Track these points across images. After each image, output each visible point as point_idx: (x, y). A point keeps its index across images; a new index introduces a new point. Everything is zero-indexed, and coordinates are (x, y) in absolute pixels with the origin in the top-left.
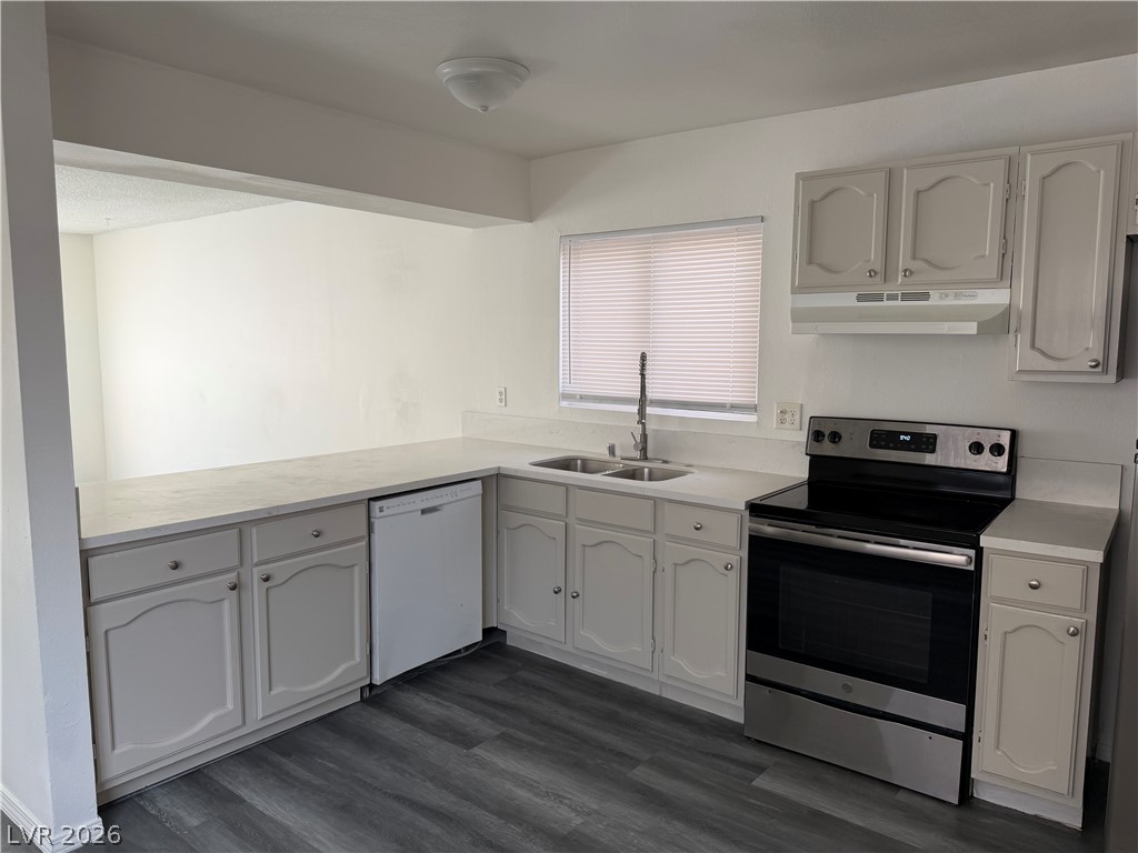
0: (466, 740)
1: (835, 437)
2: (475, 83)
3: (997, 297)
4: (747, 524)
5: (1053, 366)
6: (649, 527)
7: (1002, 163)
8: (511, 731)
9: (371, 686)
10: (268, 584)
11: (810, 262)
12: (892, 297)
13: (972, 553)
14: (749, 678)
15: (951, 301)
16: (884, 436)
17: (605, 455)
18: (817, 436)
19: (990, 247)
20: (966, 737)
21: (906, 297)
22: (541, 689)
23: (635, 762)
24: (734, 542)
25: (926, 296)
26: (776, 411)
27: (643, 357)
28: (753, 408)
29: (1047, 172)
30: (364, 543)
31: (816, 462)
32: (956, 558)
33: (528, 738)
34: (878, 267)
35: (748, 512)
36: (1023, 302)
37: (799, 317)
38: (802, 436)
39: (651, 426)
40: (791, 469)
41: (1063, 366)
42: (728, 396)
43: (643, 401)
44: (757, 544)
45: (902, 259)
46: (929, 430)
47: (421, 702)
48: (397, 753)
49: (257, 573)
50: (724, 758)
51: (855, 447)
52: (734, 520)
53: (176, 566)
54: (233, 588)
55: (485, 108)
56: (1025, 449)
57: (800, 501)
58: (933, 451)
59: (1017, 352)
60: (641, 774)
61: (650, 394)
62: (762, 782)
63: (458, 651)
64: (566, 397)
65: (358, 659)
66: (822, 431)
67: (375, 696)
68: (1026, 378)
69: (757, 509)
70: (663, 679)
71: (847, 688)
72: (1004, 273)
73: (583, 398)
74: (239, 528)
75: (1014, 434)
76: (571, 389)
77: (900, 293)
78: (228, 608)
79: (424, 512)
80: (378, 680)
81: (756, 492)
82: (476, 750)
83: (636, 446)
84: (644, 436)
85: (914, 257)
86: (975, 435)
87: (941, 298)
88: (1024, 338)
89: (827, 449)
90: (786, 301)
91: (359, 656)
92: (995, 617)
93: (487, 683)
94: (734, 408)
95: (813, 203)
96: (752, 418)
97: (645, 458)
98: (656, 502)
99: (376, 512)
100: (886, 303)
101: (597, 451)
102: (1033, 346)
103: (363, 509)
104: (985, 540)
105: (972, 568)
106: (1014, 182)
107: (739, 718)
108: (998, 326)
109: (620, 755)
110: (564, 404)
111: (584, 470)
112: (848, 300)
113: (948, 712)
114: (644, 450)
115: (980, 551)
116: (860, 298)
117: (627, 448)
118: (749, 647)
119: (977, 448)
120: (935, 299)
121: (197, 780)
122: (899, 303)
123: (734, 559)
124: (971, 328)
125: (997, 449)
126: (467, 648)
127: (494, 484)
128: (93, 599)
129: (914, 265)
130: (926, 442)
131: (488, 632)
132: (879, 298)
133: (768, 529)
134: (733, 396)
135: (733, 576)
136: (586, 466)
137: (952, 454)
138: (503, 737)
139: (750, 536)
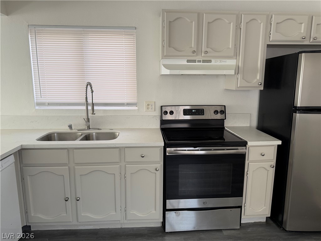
1: (172, 113)
5: (249, 85)
11: (169, 47)
12: (199, 61)
14: (167, 210)
15: (218, 64)
16: (188, 111)
17: (66, 129)
18: (165, 113)
19: (231, 45)
20: (240, 207)
21: (204, 61)
25: (210, 61)
26: (145, 105)
28: (136, 104)
29: (248, 21)
36: (240, 64)
42: (125, 100)
44: (169, 159)
45: (204, 47)
51: (179, 116)
58: (204, 114)
64: (39, 104)
66: (167, 111)
68: (240, 89)
71: (205, 203)
73: (49, 104)
75: (225, 107)
76: (42, 101)
77: (202, 60)
85: (207, 47)
86: (215, 108)
87: (216, 62)
89: (170, 117)
92: (250, 167)
94: (128, 104)
95: (170, 22)
96: (136, 108)
97: (89, 128)
98: (121, 149)
100: (197, 63)
101: (63, 128)
102: (243, 79)
104: (249, 143)
106: (238, 24)
112: (184, 62)
115: (246, 147)
116: (188, 61)
119: (216, 112)
120: (213, 63)
122: (201, 63)
123: (159, 166)
125: (222, 112)
127: (18, 154)
129: (208, 50)
130: (201, 112)
132: (194, 61)
134: (126, 100)
135: (159, 172)
137: (207, 115)
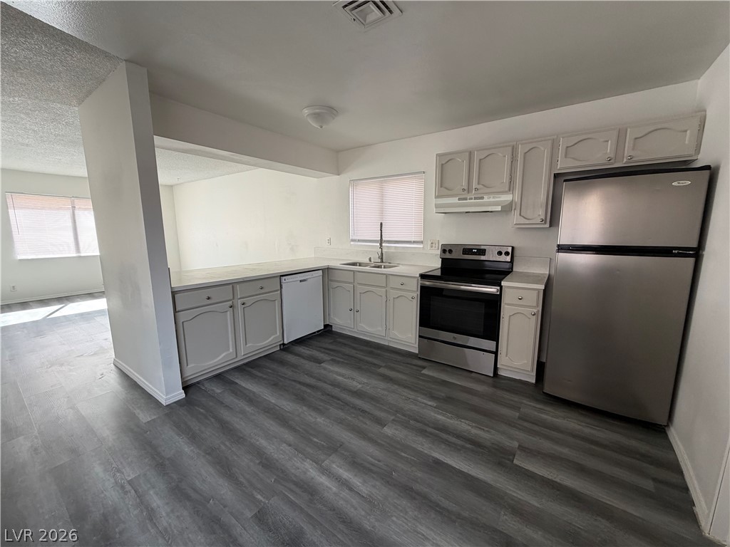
0: (319, 361)
1: (450, 251)
2: (318, 117)
3: (507, 198)
4: (420, 282)
5: (527, 222)
6: (384, 285)
7: (510, 149)
8: (335, 358)
9: (284, 344)
10: (243, 306)
11: (441, 187)
12: (471, 199)
13: (499, 288)
14: (420, 336)
15: (492, 200)
16: (467, 250)
17: (367, 261)
18: (444, 251)
19: (506, 179)
20: (496, 353)
21: (475, 198)
22: (345, 344)
23: (380, 367)
24: (415, 289)
25: (482, 198)
26: (430, 243)
27: (381, 224)
28: (422, 242)
29: (527, 150)
30: (279, 292)
31: (444, 261)
32: (492, 290)
33: (342, 360)
34: (466, 188)
35: (419, 278)
36: (517, 199)
37: (437, 206)
38: (439, 252)
39: (384, 250)
40: (434, 264)
41: (531, 222)
42: (412, 238)
43: (381, 241)
44: (423, 289)
45: (475, 185)
46: (482, 247)
47: (301, 349)
48: (294, 366)
49: (240, 302)
50: (411, 364)
51: (458, 255)
52: (415, 281)
53: (209, 298)
54: (231, 307)
55: (321, 127)
56: (516, 253)
57: (438, 273)
58: (484, 255)
59: (515, 218)
60: (382, 370)
61: (384, 239)
62: (424, 372)
63: (315, 333)
64: (353, 240)
65: (278, 334)
66: (446, 250)
67: (285, 348)
68: (518, 226)
69: (423, 276)
70: (389, 339)
71: (455, 338)
72: (511, 189)
73: (359, 241)
74: (232, 284)
75: (513, 248)
76: (354, 238)
77: (473, 197)
78: (229, 314)
79: (301, 281)
80: (286, 342)
81: (423, 271)
82: (322, 364)
83: (379, 257)
84: (382, 253)
85: (479, 184)
86: (498, 249)
87: (488, 199)
88: (517, 212)
89: (448, 256)
90: (434, 201)
91: (279, 333)
92: (506, 311)
93: (326, 343)
94: (415, 242)
95: (442, 165)
96: (421, 246)
97: (382, 262)
98: (387, 275)
99: (283, 281)
100: (468, 201)
101: (365, 260)
102: (520, 215)
103: (278, 279)
104: (503, 283)
105: (498, 293)
106: (514, 155)
107: (417, 352)
108: (507, 209)
109: (375, 364)
110: (352, 243)
111: (360, 266)
112: (455, 200)
113: (490, 345)
114: (382, 259)
115: (501, 287)
116: (459, 199)
117: (376, 258)
118: (420, 325)
119: (500, 253)
120: (486, 199)
121: (220, 377)
122: (473, 201)
123: (415, 295)
124: (499, 208)
125: (507, 253)
126: (318, 331)
127: (327, 271)
128: (177, 310)
129: (478, 187)
130: (482, 252)
131: (326, 326)
132: (466, 199)
133: (427, 283)
134: (414, 238)
135: (415, 301)
136: (360, 265)
137: (491, 256)
138: (332, 360)
139: (421, 286)
